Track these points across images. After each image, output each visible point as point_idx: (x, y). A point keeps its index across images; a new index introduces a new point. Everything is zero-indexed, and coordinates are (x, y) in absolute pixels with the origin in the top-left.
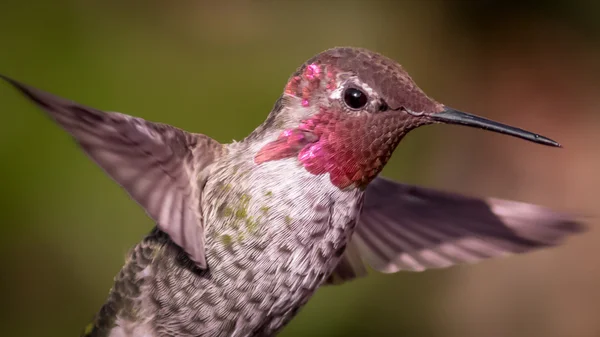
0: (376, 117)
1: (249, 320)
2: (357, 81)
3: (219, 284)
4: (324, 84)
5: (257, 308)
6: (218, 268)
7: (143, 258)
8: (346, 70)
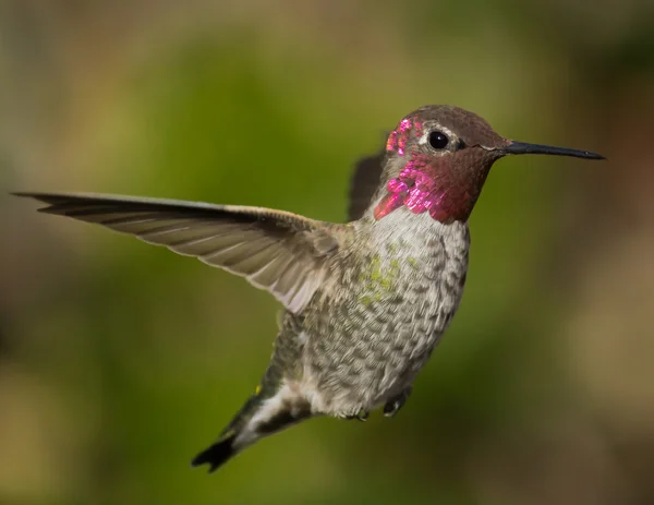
0: (457, 153)
1: (395, 366)
2: (438, 126)
3: (366, 339)
4: (413, 133)
5: (400, 355)
6: (363, 326)
7: (297, 326)
8: (428, 119)
